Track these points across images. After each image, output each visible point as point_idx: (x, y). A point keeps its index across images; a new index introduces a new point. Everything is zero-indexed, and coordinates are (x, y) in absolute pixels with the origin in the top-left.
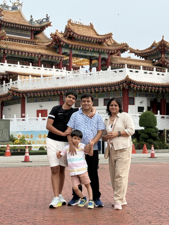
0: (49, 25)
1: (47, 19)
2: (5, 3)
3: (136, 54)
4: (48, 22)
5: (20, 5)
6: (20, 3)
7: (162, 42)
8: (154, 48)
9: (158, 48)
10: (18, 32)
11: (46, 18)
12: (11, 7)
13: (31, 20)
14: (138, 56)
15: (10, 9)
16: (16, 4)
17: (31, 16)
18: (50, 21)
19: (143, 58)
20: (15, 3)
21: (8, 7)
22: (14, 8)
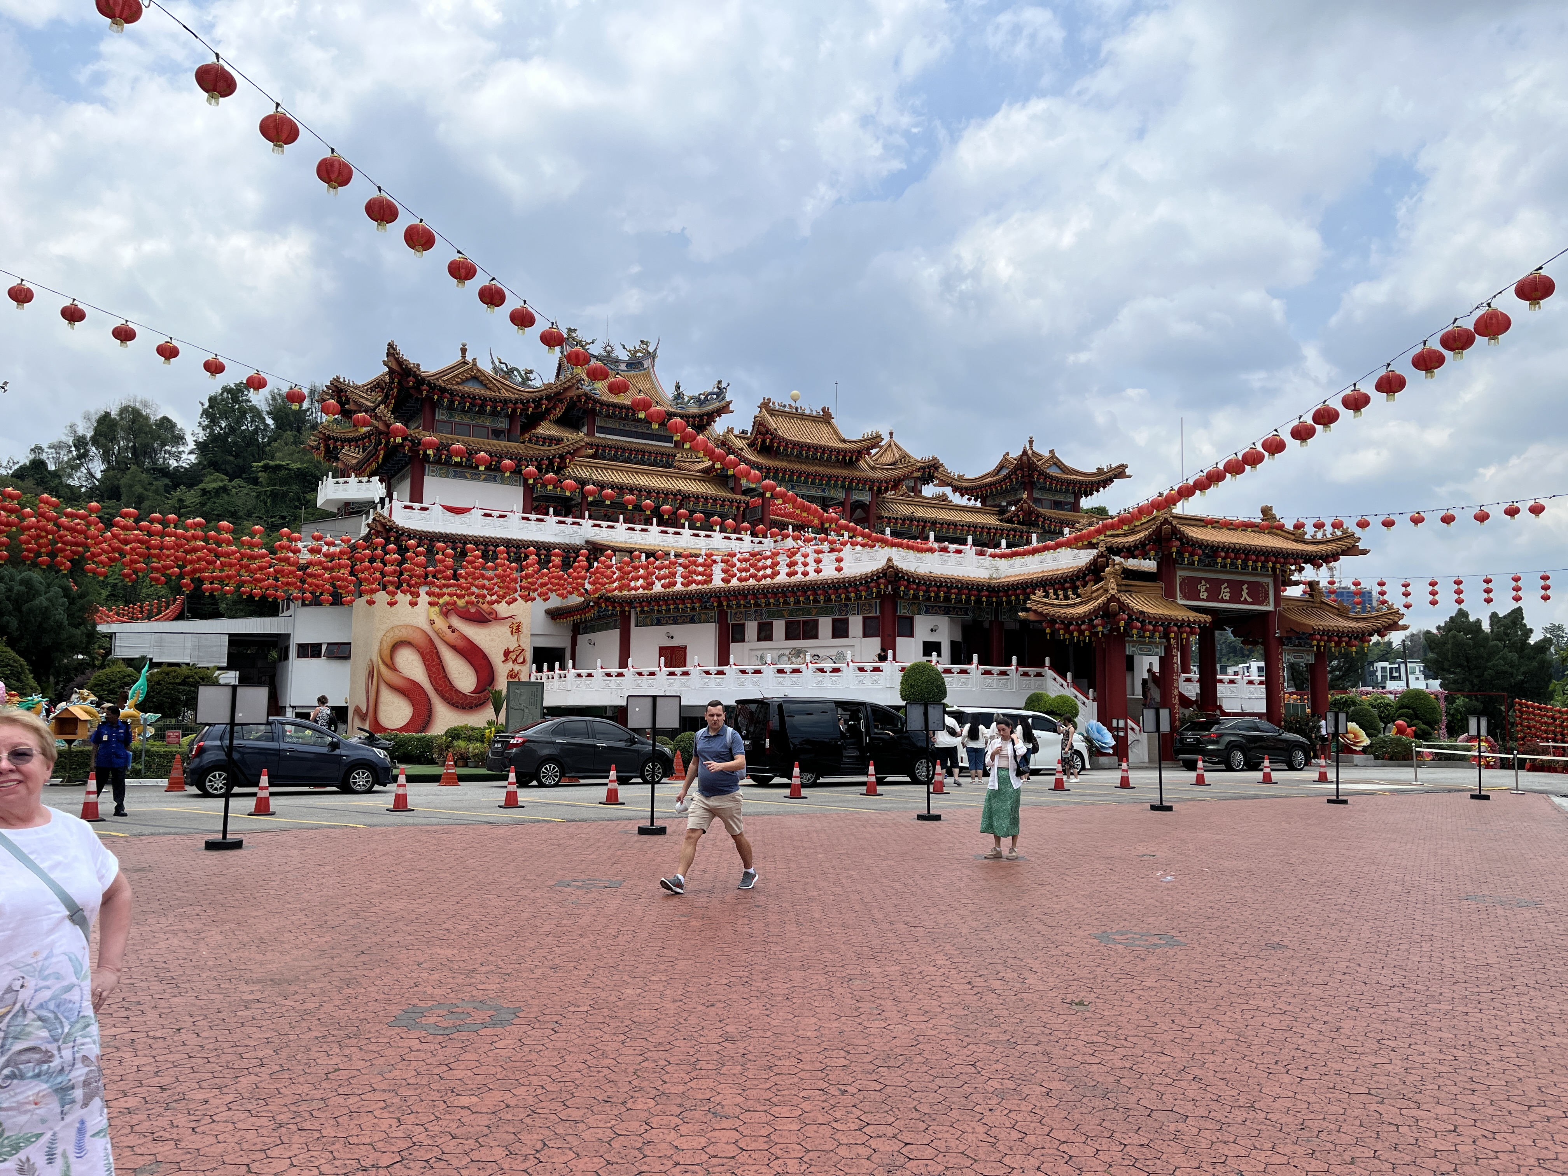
0: (724, 409)
1: (720, 392)
2: (609, 352)
3: (956, 489)
4: (723, 403)
5: (653, 356)
6: (651, 349)
7: (1025, 458)
8: (1005, 472)
9: (1014, 471)
10: (639, 430)
11: (716, 390)
12: (623, 361)
13: (679, 396)
14: (962, 495)
15: (623, 367)
16: (639, 354)
17: (678, 387)
18: (728, 399)
19: (976, 500)
20: (636, 352)
21: (617, 361)
22: (634, 364)
